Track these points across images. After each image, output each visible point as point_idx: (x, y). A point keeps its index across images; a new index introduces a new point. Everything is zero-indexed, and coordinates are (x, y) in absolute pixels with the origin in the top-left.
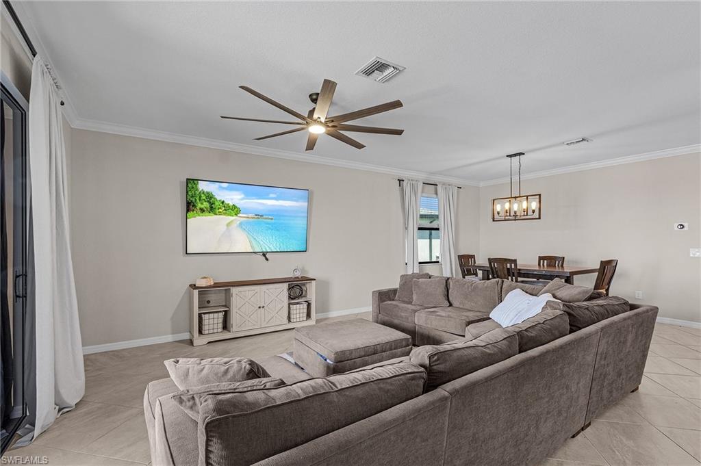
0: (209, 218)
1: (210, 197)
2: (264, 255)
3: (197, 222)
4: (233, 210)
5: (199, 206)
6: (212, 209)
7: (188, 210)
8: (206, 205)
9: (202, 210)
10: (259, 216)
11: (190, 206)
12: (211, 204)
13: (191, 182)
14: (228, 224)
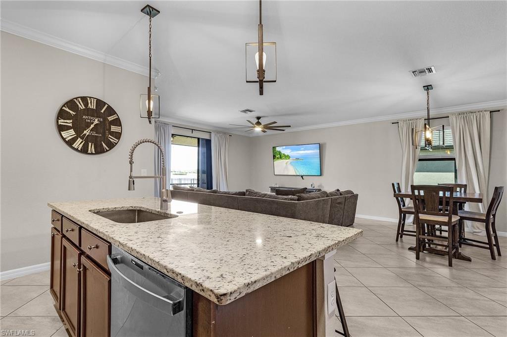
0: (280, 161)
1: (280, 152)
2: (302, 177)
3: (278, 163)
4: (288, 157)
5: (277, 156)
6: (281, 158)
7: (274, 159)
8: (279, 156)
9: (278, 158)
10: (297, 159)
11: (274, 157)
12: (280, 155)
13: (274, 148)
14: (286, 163)
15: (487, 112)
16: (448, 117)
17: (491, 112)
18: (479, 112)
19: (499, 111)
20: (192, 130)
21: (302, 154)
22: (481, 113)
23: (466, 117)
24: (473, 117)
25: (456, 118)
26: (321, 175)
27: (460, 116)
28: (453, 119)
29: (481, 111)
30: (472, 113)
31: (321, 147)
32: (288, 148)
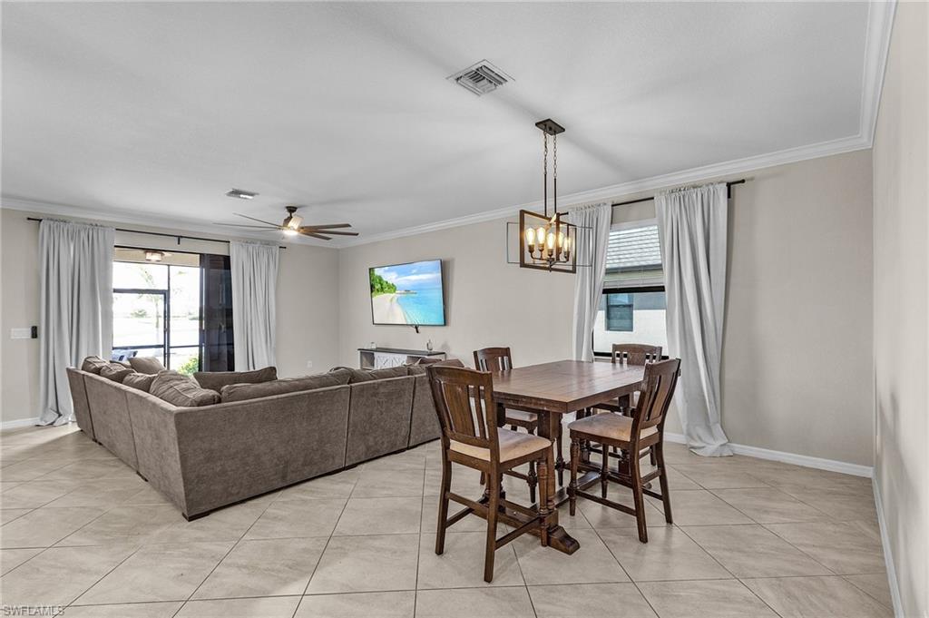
0: (382, 296)
1: (380, 279)
2: (416, 328)
3: (378, 298)
4: (392, 288)
5: (377, 287)
6: (382, 289)
7: (372, 291)
8: (379, 286)
9: (378, 290)
10: (408, 291)
11: (372, 287)
12: (382, 285)
13: (371, 270)
14: (391, 300)
15: (721, 185)
16: (653, 198)
17: (729, 185)
18: (707, 185)
19: (743, 181)
20: (179, 237)
21: (416, 280)
22: (711, 187)
23: (684, 196)
24: (695, 196)
25: (666, 199)
26: (445, 324)
27: (673, 196)
28: (660, 202)
29: (712, 184)
30: (694, 187)
31: (445, 268)
32: (392, 271)
